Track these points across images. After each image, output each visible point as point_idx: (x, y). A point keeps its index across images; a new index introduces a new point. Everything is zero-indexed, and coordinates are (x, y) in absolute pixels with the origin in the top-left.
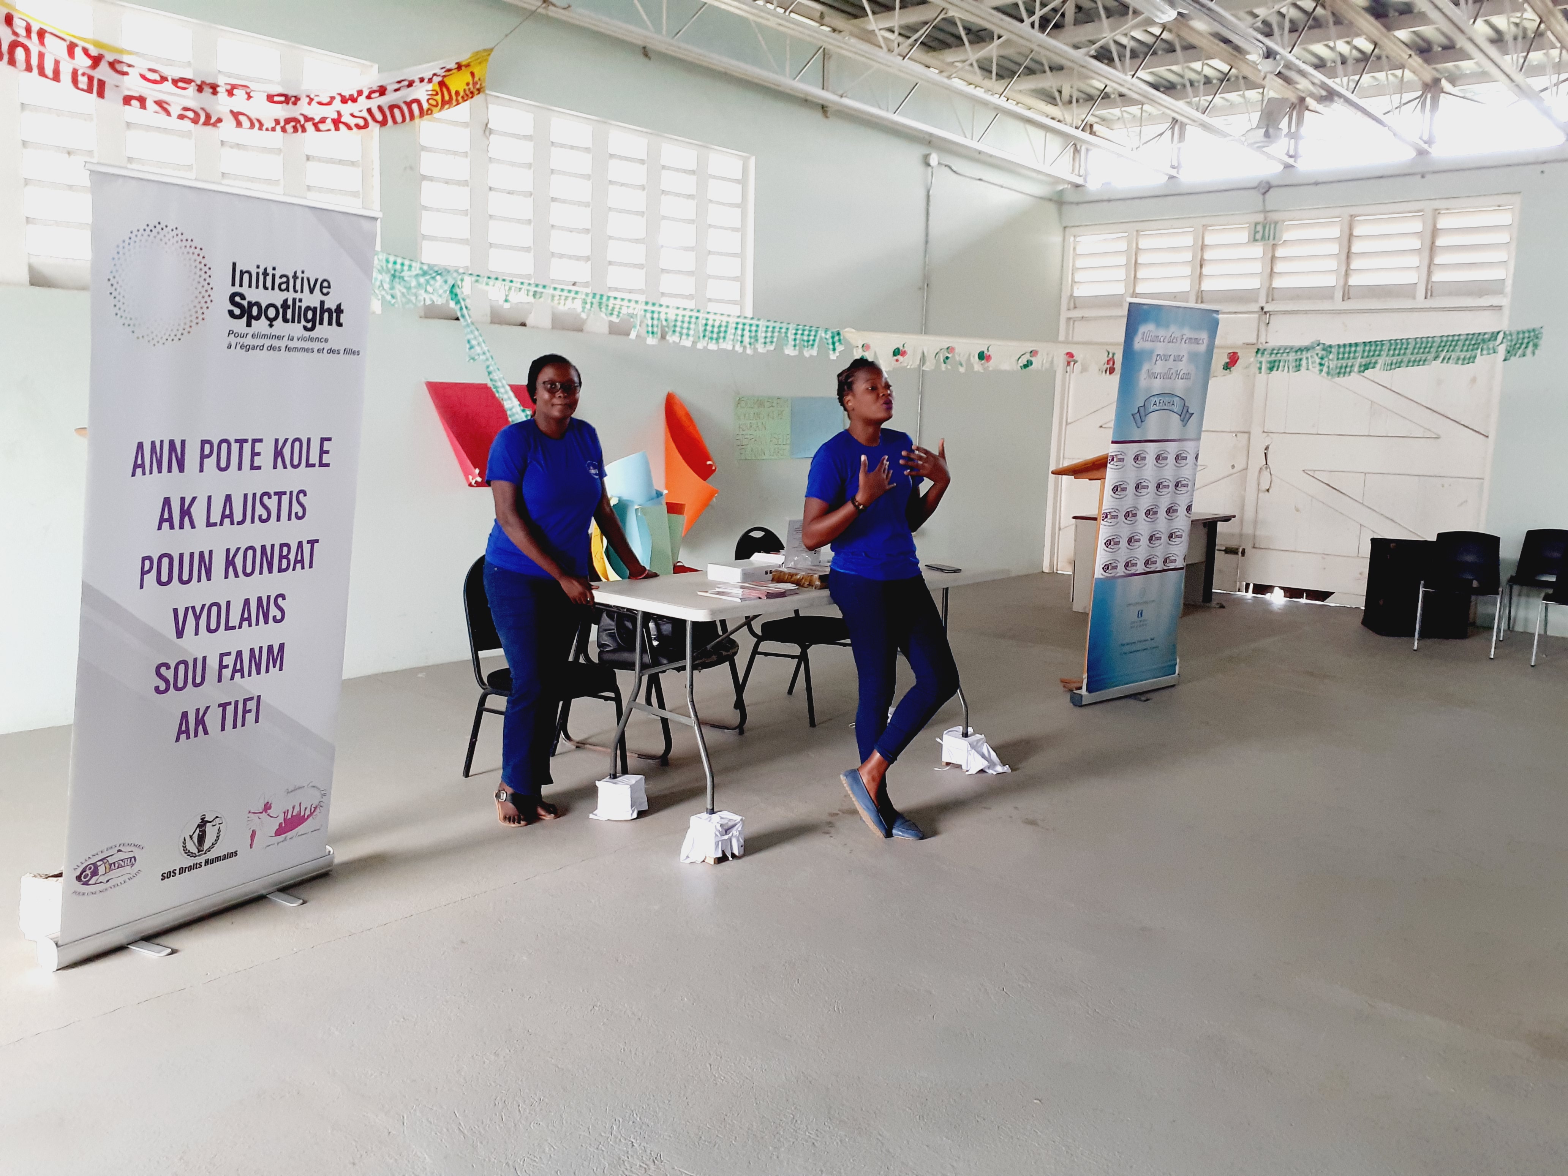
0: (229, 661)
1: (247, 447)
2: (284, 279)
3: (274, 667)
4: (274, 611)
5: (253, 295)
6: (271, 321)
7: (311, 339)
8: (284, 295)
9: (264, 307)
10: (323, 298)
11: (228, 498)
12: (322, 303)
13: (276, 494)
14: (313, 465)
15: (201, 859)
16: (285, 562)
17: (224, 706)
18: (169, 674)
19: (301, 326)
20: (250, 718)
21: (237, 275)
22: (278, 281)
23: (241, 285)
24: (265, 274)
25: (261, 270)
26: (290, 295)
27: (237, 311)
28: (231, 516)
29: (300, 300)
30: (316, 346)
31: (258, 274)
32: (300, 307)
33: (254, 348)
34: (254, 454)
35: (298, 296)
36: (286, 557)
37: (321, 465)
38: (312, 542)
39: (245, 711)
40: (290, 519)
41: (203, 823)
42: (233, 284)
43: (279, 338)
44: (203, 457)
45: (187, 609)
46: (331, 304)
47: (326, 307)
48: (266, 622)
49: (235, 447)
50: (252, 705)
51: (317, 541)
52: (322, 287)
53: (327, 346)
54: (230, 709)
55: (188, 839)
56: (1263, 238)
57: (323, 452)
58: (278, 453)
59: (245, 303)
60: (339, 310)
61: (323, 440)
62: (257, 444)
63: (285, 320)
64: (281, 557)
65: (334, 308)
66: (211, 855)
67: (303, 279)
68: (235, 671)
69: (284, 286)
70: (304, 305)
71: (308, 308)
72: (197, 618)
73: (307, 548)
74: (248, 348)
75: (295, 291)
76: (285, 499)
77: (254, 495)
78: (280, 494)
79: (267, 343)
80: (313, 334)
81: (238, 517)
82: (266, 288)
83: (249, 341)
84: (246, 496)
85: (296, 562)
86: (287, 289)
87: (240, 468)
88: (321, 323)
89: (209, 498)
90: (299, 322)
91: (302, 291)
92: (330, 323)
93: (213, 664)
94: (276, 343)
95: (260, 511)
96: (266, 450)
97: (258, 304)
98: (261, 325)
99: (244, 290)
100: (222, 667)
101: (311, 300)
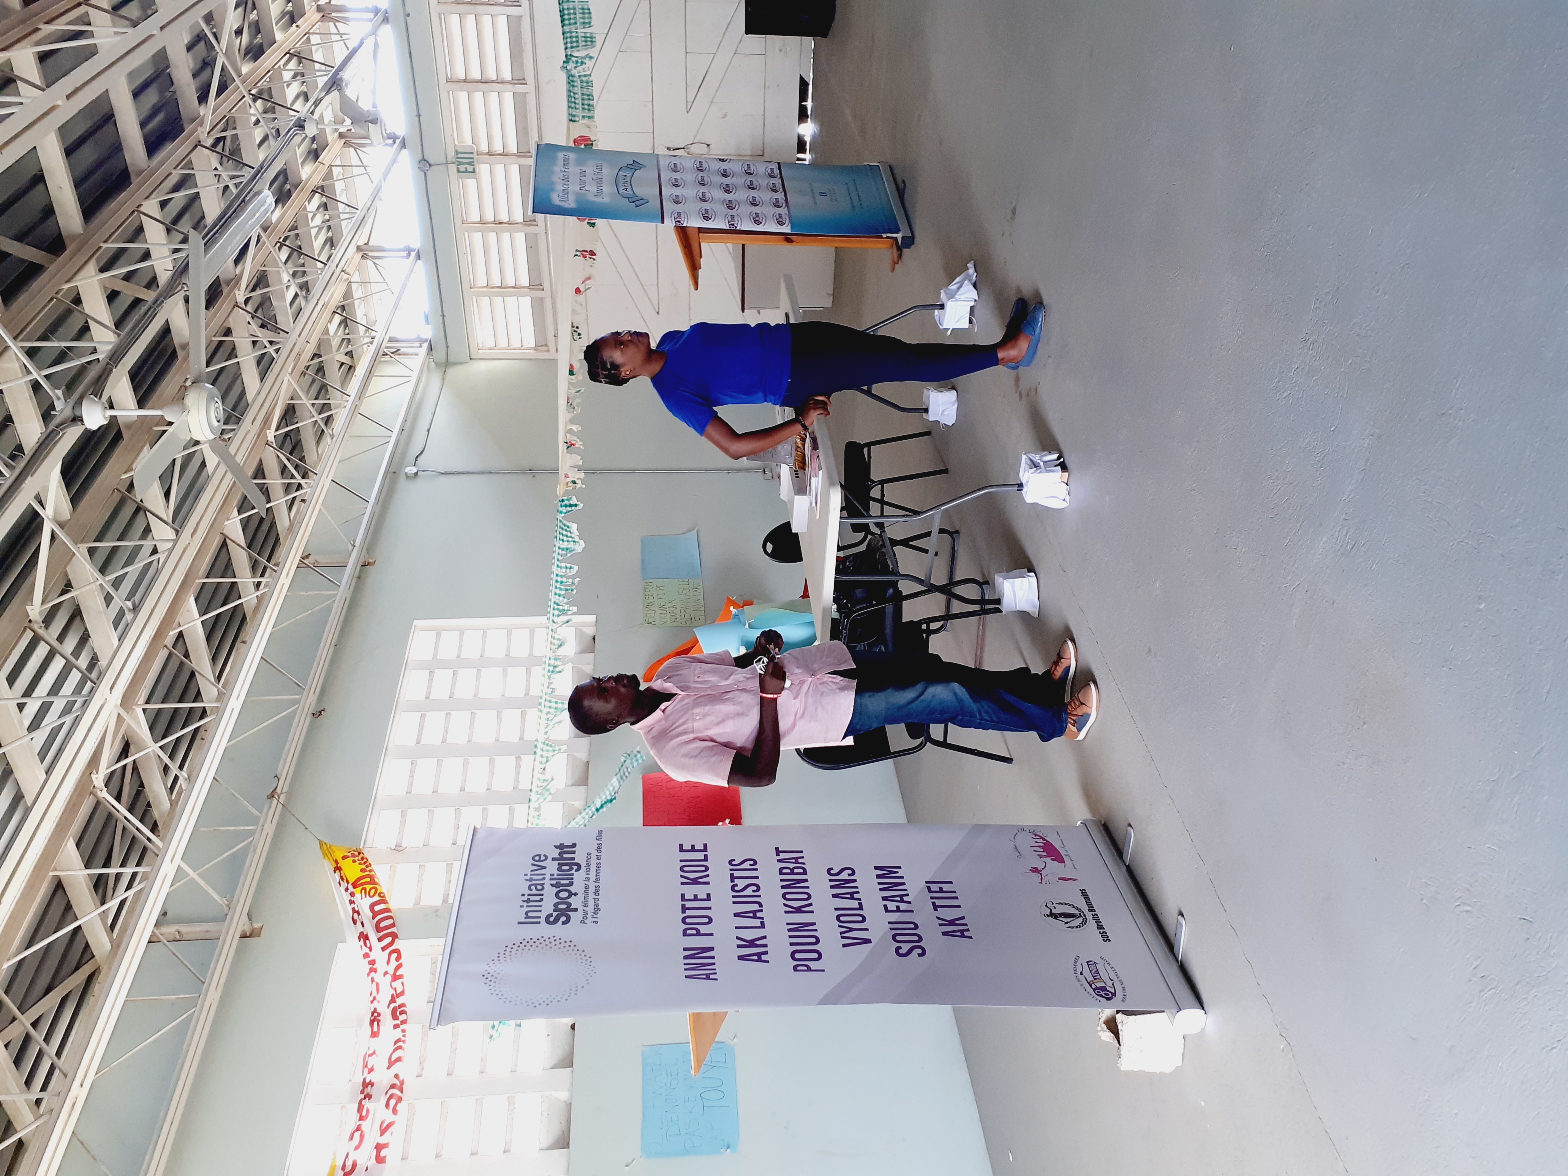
0: (892, 906)
1: (688, 904)
2: (533, 887)
3: (897, 872)
4: (844, 876)
5: (548, 906)
6: (571, 894)
7: (588, 865)
8: (547, 886)
9: (558, 900)
10: (550, 859)
11: (736, 915)
12: (553, 859)
13: (732, 881)
14: (706, 856)
15: (1089, 915)
16: (796, 871)
17: (935, 907)
18: (905, 948)
19: (576, 874)
20: (946, 887)
21: (529, 919)
22: (534, 892)
23: (540, 917)
24: (528, 901)
25: (525, 904)
26: (547, 882)
27: (563, 919)
28: (754, 912)
29: (552, 875)
30: (593, 861)
31: (527, 906)
32: (558, 875)
33: (596, 905)
34: (696, 898)
35: (548, 877)
36: (792, 870)
37: (705, 849)
38: (778, 852)
39: (941, 890)
40: (756, 869)
41: (1054, 916)
42: (539, 923)
43: (587, 887)
44: (698, 933)
45: (842, 937)
46: (556, 853)
47: (558, 856)
48: (855, 881)
49: (688, 913)
50: (935, 887)
51: (777, 849)
52: (539, 861)
53: (594, 854)
54: (938, 902)
55: (1068, 925)
56: (471, 164)
57: (693, 849)
58: (695, 881)
59: (555, 914)
60: (561, 847)
61: (681, 849)
62: (686, 898)
63: (571, 884)
64: (792, 873)
65: (558, 851)
66: (1085, 908)
67: (531, 875)
68: (902, 901)
69: (539, 887)
70: (556, 872)
71: (559, 869)
72: (851, 930)
73: (782, 856)
74: (597, 910)
75: (544, 879)
76: (736, 874)
77: (733, 897)
78: (733, 878)
79: (591, 896)
80: (583, 864)
81: (756, 907)
82: (541, 900)
83: (590, 909)
84: (734, 903)
85: (797, 862)
86: (542, 885)
87: (710, 908)
88: (573, 859)
89: (736, 928)
90: (573, 875)
91: (545, 874)
92: (574, 852)
93: (895, 917)
94: (592, 890)
95: (749, 891)
96: (690, 891)
97: (556, 905)
98: (575, 902)
99: (543, 915)
100: (898, 910)
101: (552, 868)
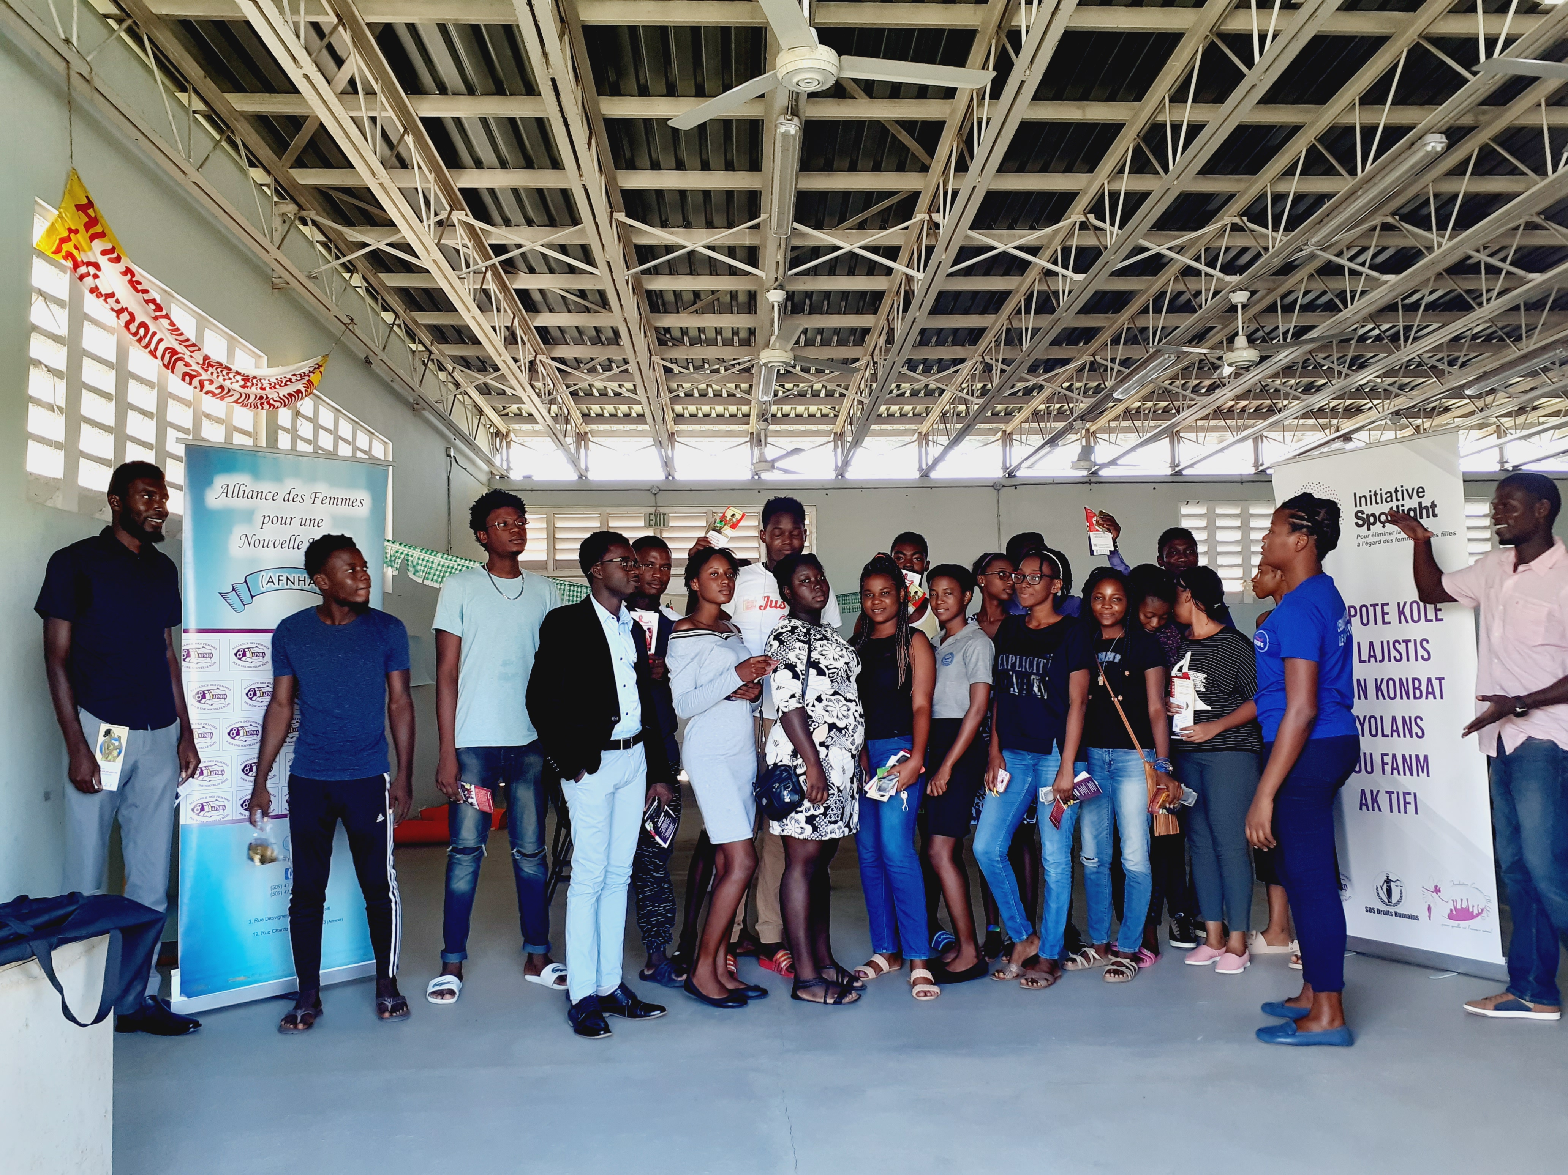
1: (1379, 609)
3: (1423, 772)
4: (1415, 729)
11: (1371, 644)
13: (1403, 641)
14: (1431, 620)
16: (1417, 692)
17: (1389, 793)
20: (1411, 808)
28: (1375, 656)
33: (1373, 543)
34: (1384, 614)
36: (1418, 688)
37: (1437, 620)
38: (1440, 679)
39: (1406, 803)
40: (1417, 660)
49: (1371, 609)
50: (1410, 798)
51: (1443, 679)
58: (1401, 612)
62: (1385, 607)
64: (1414, 688)
66: (1400, 909)
68: (1393, 769)
73: (1436, 683)
74: (1369, 544)
76: (1411, 645)
77: (1388, 642)
78: (1407, 642)
79: (1383, 538)
83: (1370, 539)
84: (1382, 642)
85: (1428, 693)
87: (1376, 624)
94: (1388, 537)
95: (1394, 653)
100: (1384, 764)
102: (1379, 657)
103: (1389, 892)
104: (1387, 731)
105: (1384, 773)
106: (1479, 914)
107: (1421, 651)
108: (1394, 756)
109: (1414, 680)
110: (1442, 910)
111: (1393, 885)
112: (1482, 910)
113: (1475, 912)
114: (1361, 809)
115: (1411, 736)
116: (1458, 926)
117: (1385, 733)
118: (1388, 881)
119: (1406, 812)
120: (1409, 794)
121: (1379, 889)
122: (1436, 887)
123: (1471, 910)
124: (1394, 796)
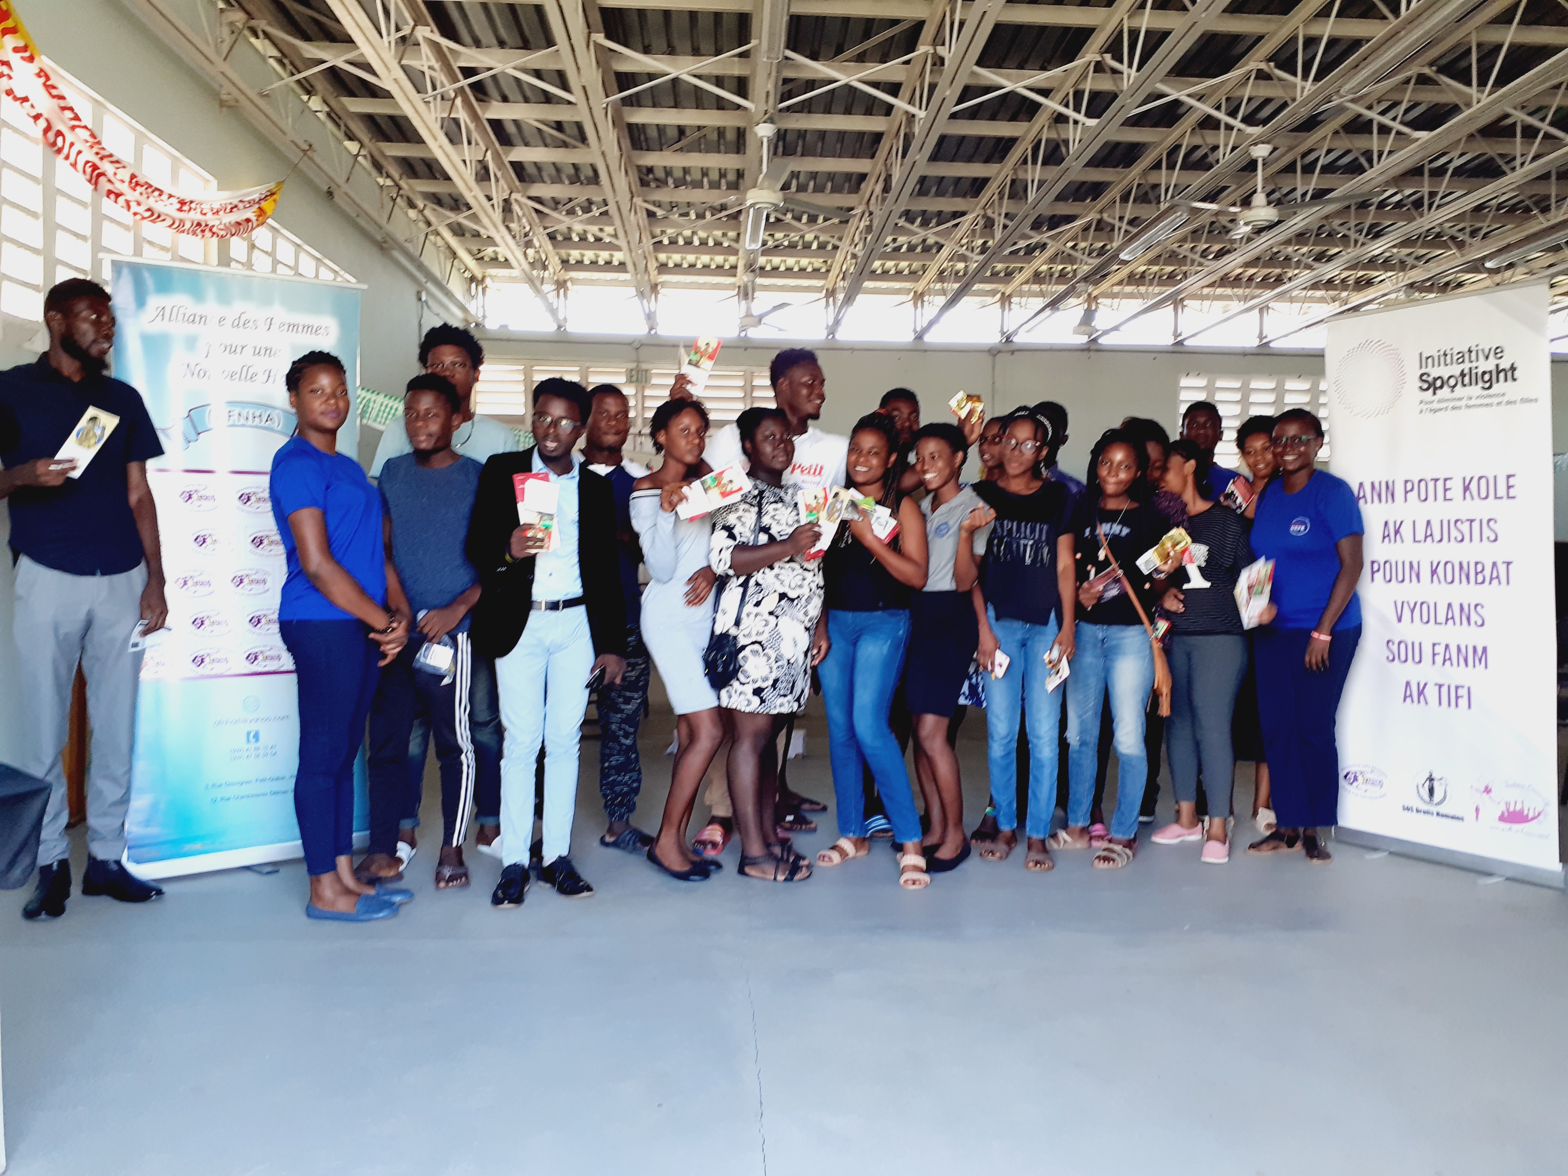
0: (1440, 649)
1: (1440, 484)
2: (1460, 355)
3: (1480, 664)
4: (1474, 617)
5: (1435, 372)
6: (1452, 388)
7: (1490, 396)
8: (1462, 367)
9: (1445, 379)
10: (1498, 361)
11: (1429, 522)
12: (1497, 366)
13: (1467, 520)
14: (1501, 498)
15: (1434, 809)
16: (1480, 577)
17: (1439, 686)
19: (1479, 387)
20: (1463, 702)
21: (1423, 360)
22: (1455, 357)
23: (1426, 367)
24: (1445, 354)
25: (1442, 353)
26: (1466, 366)
27: (1425, 386)
28: (1432, 536)
29: (1477, 368)
30: (1495, 400)
31: (1439, 356)
32: (1476, 373)
33: (1441, 409)
34: (1446, 489)
35: (1474, 365)
36: (1481, 573)
37: (1509, 497)
38: (1508, 564)
39: (1457, 698)
40: (1482, 541)
42: (1421, 367)
43: (1460, 399)
44: (1408, 492)
45: (1403, 603)
46: (1505, 364)
49: (1431, 485)
50: (1463, 692)
51: (1512, 563)
52: (1496, 353)
53: (1505, 399)
57: (1509, 487)
58: (1466, 488)
59: (1430, 379)
60: (1513, 369)
61: (1509, 476)
62: (1448, 482)
63: (1464, 385)
64: (1477, 572)
65: (1508, 367)
66: (1442, 809)
67: (1477, 351)
68: (1445, 659)
69: (1460, 360)
70: (1480, 371)
71: (1484, 373)
72: (1412, 611)
73: (1502, 568)
74: (1436, 411)
75: (1471, 362)
76: (1476, 525)
77: (1449, 521)
78: (1472, 521)
79: (1451, 404)
80: (1490, 392)
82: (1446, 365)
83: (1435, 406)
84: (1442, 521)
85: (1491, 579)
86: (1463, 362)
87: (1436, 501)
88: (1498, 381)
89: (1414, 522)
90: (1477, 383)
91: (1477, 360)
92: (1506, 380)
93: (1427, 649)
94: (1458, 404)
95: (1455, 533)
96: (1456, 487)
97: (1441, 378)
98: (1445, 392)
99: (1429, 370)
100: (1434, 653)
101: (1486, 366)
102: (1437, 537)
103: (1431, 791)
104: (1441, 618)
105: (1434, 662)
106: (1533, 819)
107: (1486, 532)
108: (1447, 647)
109: (1477, 563)
110: (1493, 810)
111: (1436, 784)
112: (1539, 815)
113: (1531, 816)
114: (1405, 700)
115: (1469, 624)
116: (1510, 829)
117: (1438, 621)
118: (1431, 779)
119: (1457, 705)
120: (1463, 687)
121: (1420, 787)
122: (1487, 788)
123: (1526, 813)
124: (1444, 690)
